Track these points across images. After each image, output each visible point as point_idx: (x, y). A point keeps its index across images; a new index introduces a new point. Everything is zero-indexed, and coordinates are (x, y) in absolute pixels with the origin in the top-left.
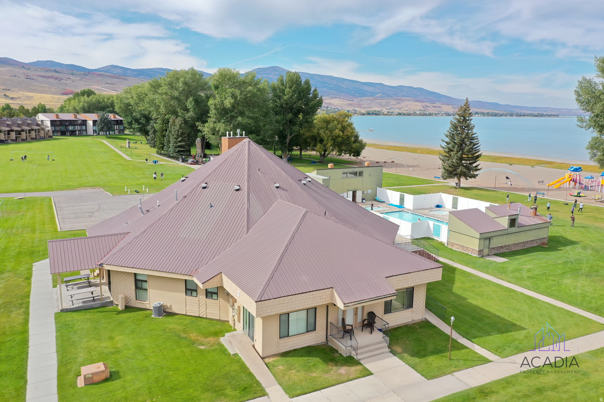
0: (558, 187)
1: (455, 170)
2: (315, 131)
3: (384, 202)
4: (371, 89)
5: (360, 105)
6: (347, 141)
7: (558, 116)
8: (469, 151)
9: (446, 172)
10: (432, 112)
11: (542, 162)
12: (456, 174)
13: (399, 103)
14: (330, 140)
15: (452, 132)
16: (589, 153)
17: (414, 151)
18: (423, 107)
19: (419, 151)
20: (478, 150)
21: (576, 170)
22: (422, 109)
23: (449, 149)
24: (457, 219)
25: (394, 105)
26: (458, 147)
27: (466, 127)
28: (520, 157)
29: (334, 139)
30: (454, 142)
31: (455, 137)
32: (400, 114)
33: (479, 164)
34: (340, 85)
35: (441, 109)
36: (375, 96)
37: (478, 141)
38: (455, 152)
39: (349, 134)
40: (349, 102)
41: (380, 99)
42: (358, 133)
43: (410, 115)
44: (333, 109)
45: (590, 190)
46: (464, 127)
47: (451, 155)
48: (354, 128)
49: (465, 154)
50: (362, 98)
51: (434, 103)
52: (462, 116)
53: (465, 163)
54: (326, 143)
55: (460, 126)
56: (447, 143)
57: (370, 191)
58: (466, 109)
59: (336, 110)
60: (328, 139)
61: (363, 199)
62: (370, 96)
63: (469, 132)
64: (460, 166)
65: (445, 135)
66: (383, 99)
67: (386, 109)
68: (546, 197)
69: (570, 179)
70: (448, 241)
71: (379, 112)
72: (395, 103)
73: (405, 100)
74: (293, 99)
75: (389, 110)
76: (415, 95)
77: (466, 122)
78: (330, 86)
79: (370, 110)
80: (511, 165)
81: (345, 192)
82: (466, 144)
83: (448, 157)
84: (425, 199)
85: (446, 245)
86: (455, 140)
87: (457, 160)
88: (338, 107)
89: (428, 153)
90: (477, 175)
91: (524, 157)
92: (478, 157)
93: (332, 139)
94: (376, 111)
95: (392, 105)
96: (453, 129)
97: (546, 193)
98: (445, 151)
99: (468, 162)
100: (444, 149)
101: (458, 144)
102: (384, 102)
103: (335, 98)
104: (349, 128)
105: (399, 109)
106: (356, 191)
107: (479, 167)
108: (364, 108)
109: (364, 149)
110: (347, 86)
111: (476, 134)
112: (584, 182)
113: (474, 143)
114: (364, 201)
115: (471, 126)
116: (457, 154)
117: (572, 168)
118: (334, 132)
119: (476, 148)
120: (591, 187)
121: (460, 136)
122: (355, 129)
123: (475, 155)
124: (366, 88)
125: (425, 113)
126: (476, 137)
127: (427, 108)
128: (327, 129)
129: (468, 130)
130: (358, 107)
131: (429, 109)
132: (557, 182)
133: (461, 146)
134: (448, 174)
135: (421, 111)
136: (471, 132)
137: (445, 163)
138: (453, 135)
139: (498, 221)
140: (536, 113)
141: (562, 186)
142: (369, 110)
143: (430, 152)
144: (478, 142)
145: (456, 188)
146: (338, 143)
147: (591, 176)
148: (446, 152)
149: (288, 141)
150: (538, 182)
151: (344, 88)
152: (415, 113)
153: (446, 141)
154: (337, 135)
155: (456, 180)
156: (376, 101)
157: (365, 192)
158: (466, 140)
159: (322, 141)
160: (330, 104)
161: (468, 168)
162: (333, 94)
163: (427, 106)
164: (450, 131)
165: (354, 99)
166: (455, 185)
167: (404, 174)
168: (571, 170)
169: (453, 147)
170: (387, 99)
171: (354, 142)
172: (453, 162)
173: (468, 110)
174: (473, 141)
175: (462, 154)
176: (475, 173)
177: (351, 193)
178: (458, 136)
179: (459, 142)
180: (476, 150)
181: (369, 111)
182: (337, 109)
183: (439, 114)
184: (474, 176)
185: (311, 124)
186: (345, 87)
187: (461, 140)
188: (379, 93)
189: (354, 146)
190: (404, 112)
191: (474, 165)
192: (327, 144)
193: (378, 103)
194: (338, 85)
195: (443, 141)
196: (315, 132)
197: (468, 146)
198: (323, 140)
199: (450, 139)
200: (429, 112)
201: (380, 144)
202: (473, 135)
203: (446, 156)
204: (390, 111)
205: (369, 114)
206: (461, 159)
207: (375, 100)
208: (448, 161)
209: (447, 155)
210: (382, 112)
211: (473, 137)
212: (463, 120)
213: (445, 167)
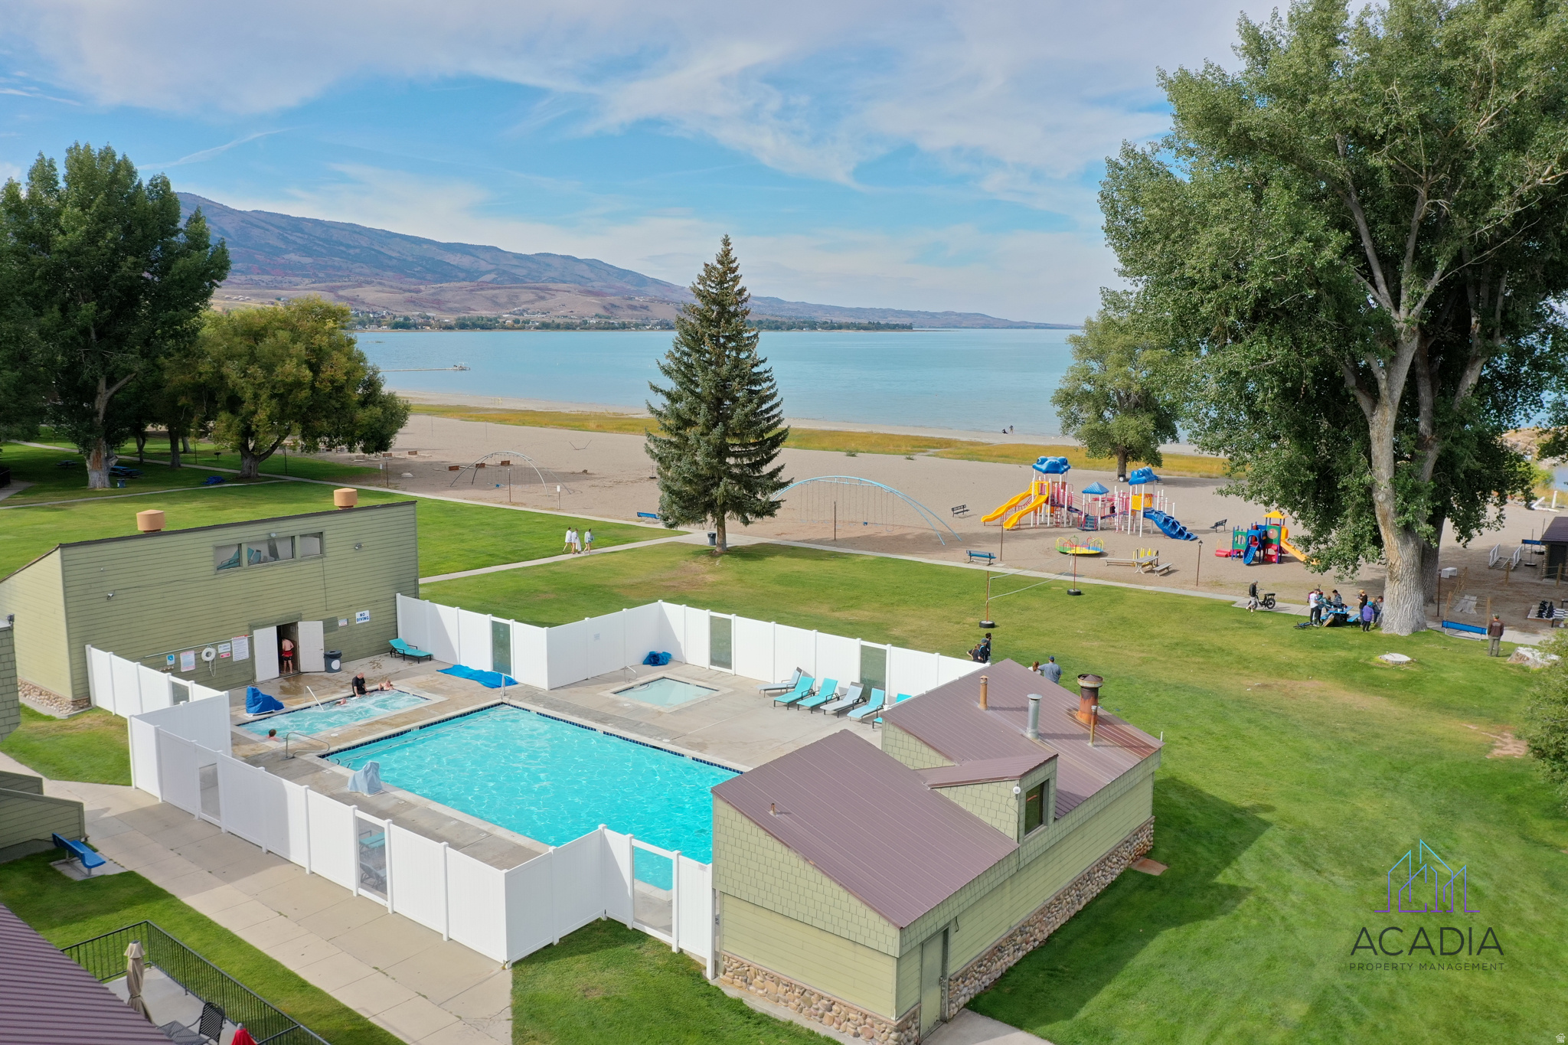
0: (1014, 525)
1: (706, 491)
2: (205, 367)
3: (429, 658)
4: (465, 261)
5: (439, 302)
6: (333, 402)
7: (909, 327)
8: (748, 424)
9: (673, 502)
10: (626, 320)
11: (925, 443)
12: (710, 506)
13: (542, 298)
14: (264, 397)
15: (685, 359)
16: (1059, 414)
17: (577, 424)
18: (605, 307)
19: (592, 425)
20: (774, 417)
21: (1055, 469)
22: (602, 312)
23: (678, 416)
24: (762, 833)
25: (532, 302)
26: (709, 408)
27: (729, 339)
28: (865, 431)
29: (281, 396)
30: (693, 393)
31: (695, 376)
32: (545, 326)
33: (783, 467)
34: (382, 250)
35: (649, 313)
36: (480, 280)
37: (772, 387)
38: (699, 429)
39: (341, 377)
40: (408, 295)
41: (492, 288)
42: (376, 373)
43: (574, 329)
44: (363, 312)
45: (1102, 529)
46: (722, 340)
47: (688, 439)
48: (361, 354)
49: (735, 435)
50: (444, 285)
51: (631, 299)
52: (714, 302)
53: (736, 466)
54: (252, 408)
55: (711, 336)
56: (669, 395)
57: (363, 616)
58: (725, 273)
59: (371, 316)
60: (256, 396)
61: (330, 657)
62: (464, 280)
63: (743, 355)
64: (721, 479)
65: (663, 368)
66: (499, 288)
67: (510, 313)
68: (998, 568)
69: (1044, 498)
70: (716, 954)
71: (491, 321)
72: (532, 297)
73: (557, 291)
74: (99, 248)
75: (517, 317)
76: (583, 277)
77: (728, 322)
78: (351, 251)
79: (466, 315)
80: (853, 455)
81: (237, 634)
82: (734, 400)
83: (677, 446)
84: (597, 637)
85: (709, 974)
86: (697, 386)
87: (708, 455)
88: (375, 308)
89: (620, 429)
90: (776, 505)
91: (875, 431)
92: (776, 441)
93: (272, 397)
94: (482, 318)
95: (525, 303)
96: (688, 345)
97: (994, 549)
98: (665, 425)
99: (746, 461)
100: (663, 420)
101: (709, 398)
102: (502, 295)
103: (369, 283)
104: (339, 358)
105: (543, 313)
106: (295, 624)
107: (783, 476)
108: (451, 310)
109: (401, 425)
110: (399, 252)
111: (763, 361)
112: (1083, 502)
113: (763, 394)
114: (335, 664)
115: (746, 335)
116: (708, 434)
117: (1043, 461)
118: (278, 370)
119: (767, 411)
120: (1102, 518)
121: (714, 372)
122: (364, 360)
123: (766, 436)
124: (453, 259)
125: (609, 323)
126: (766, 372)
127: (614, 311)
128: (253, 359)
129: (739, 350)
130: (432, 307)
131: (620, 313)
132: (1009, 508)
133: (718, 404)
134: (683, 508)
135: (600, 317)
136: (747, 357)
137: (668, 468)
138: (689, 366)
139: (962, 805)
140: (865, 322)
141: (1024, 520)
142: (464, 315)
143: (621, 424)
144: (772, 391)
145: (711, 554)
146: (300, 407)
147: (1100, 486)
148: (668, 429)
149: (101, 405)
150: (953, 510)
151: (390, 258)
152: (585, 322)
153: (668, 389)
154: (290, 379)
155: (710, 525)
156: (483, 292)
157: (342, 623)
158: (735, 384)
159: (234, 403)
160: (355, 300)
161: (747, 482)
162: (360, 274)
163: (613, 306)
164: (678, 355)
165: (422, 287)
166: (706, 541)
167: (536, 507)
168: (1040, 470)
169: (693, 411)
170: (510, 288)
171: (364, 403)
172: (696, 463)
173: (731, 280)
174: (758, 388)
175: (725, 434)
176: (774, 497)
177: (267, 640)
178: (704, 370)
179: (711, 393)
180: (768, 419)
181: (464, 318)
182: (374, 313)
183: (644, 325)
184: (769, 509)
185: (191, 343)
186: (394, 254)
187: (717, 386)
188: (489, 272)
189: (362, 415)
190: (557, 321)
191: (767, 469)
192: (254, 413)
193: (487, 298)
194: (374, 250)
195: (656, 389)
196: (206, 373)
197: (744, 406)
198: (239, 399)
199: (681, 384)
200: (621, 321)
201: (481, 406)
202: (757, 365)
203: (670, 443)
204: (521, 318)
205: (463, 326)
206: (722, 451)
207: (478, 290)
208: (679, 459)
209: (674, 439)
210: (500, 321)
211: (755, 374)
212: (718, 313)
213: (669, 483)
